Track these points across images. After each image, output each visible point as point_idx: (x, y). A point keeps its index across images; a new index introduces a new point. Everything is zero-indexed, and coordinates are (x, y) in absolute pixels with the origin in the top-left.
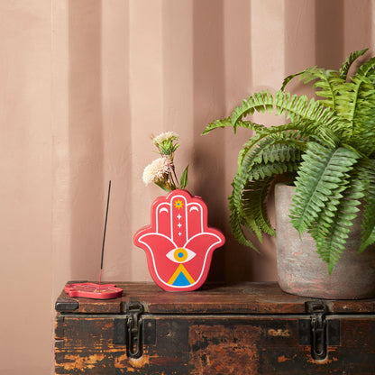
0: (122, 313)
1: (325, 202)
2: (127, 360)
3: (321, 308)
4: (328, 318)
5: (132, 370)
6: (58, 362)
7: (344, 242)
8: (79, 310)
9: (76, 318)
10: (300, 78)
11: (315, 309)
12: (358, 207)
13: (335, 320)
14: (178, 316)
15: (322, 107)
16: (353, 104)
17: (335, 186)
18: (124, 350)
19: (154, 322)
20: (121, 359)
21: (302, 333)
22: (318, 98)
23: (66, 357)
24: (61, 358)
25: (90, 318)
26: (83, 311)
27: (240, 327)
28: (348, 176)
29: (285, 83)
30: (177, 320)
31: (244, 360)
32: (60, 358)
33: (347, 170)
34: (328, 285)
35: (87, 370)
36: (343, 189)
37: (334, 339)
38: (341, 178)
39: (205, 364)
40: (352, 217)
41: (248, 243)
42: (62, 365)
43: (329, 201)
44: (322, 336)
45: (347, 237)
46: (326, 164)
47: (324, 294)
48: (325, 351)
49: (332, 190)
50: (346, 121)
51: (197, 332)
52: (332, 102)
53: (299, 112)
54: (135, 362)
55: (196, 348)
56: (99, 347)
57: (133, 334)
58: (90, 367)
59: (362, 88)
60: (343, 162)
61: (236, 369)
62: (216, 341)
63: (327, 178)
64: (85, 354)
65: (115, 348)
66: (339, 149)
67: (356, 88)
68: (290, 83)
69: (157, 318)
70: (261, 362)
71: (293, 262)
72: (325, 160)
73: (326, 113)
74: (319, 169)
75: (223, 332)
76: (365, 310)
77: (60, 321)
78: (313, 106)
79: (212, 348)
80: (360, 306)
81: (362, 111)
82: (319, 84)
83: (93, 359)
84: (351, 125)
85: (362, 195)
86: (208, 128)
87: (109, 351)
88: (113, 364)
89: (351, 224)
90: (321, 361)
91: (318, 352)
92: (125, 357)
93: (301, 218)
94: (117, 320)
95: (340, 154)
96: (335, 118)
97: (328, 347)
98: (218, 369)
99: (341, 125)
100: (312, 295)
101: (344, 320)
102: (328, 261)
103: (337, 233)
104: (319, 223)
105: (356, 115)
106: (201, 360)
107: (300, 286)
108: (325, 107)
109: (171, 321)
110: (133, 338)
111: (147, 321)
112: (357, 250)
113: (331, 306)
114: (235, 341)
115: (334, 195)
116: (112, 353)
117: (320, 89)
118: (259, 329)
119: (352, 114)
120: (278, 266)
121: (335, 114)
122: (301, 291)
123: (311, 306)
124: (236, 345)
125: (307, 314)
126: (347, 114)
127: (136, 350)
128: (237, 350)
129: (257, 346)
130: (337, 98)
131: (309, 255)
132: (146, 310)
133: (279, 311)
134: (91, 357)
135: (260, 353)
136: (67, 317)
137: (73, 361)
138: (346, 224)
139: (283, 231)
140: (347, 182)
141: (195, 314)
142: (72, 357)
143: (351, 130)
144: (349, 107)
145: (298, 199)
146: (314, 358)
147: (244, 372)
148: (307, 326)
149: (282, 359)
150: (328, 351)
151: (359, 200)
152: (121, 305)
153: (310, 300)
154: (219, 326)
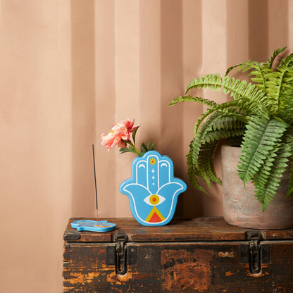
0: (112, 242)
1: (264, 160)
2: (116, 276)
3: (256, 236)
4: (262, 243)
5: (119, 283)
6: (66, 278)
7: (276, 189)
8: (81, 240)
9: (78, 245)
10: (239, 68)
11: (252, 236)
12: (286, 163)
13: (267, 245)
14: (153, 244)
15: (257, 89)
16: (279, 87)
17: (271, 148)
18: (114, 269)
19: (135, 248)
20: (111, 275)
21: (243, 255)
22: (253, 83)
23: (72, 274)
24: (68, 275)
25: (89, 246)
26: (84, 240)
27: (198, 251)
28: (280, 140)
29: (227, 72)
30: (152, 246)
31: (201, 275)
32: (66, 275)
33: (280, 136)
34: (261, 219)
35: (87, 284)
36: (277, 150)
37: (266, 258)
38: (275, 142)
39: (173, 278)
40: (282, 171)
41: (201, 188)
42: (68, 280)
43: (267, 159)
44: (257, 257)
45: (278, 185)
46: (263, 132)
47: (259, 225)
48: (260, 267)
49: (269, 151)
50: (273, 99)
51: (167, 255)
52: (263, 86)
53: (240, 92)
54: (122, 277)
55: (166, 266)
56: (95, 266)
57: (120, 257)
58: (89, 281)
59: (286, 76)
60: (276, 130)
61: (195, 282)
62: (180, 262)
63: (265, 142)
64: (85, 272)
65: (107, 267)
66: (272, 121)
67: (281, 75)
68: (232, 72)
69: (138, 245)
70: (213, 276)
71: (235, 202)
72: (263, 129)
73: (259, 94)
74: (258, 136)
75: (185, 254)
76: (289, 237)
77: (67, 248)
78: (250, 88)
79: (178, 266)
80: (284, 234)
81: (285, 92)
82: (253, 73)
83: (91, 275)
84: (277, 102)
85: (289, 154)
86: (173, 102)
87: (103, 270)
88: (106, 279)
89: (281, 176)
90: (256, 275)
91: (255, 268)
92: (114, 274)
93: (246, 172)
94: (109, 247)
95: (273, 124)
96: (266, 97)
97: (262, 264)
98: (182, 282)
99: (270, 102)
100: (249, 227)
101: (273, 245)
102: (263, 202)
103: (271, 182)
104: (259, 175)
105: (281, 95)
106: (169, 276)
107: (241, 220)
108: (258, 90)
109: (148, 247)
110: (120, 260)
111: (130, 247)
112: (285, 194)
113: (264, 234)
114: (195, 261)
115: (270, 155)
116: (105, 271)
117: (254, 76)
118: (212, 252)
119: (278, 94)
120: (224, 205)
121: (266, 95)
122: (242, 224)
123: (250, 235)
124: (195, 264)
125: (246, 240)
126: (274, 94)
127: (122, 269)
128: (196, 268)
129: (210, 265)
130: (267, 82)
131: (248, 197)
132: (130, 239)
133: (227, 239)
134: (90, 274)
135: (213, 269)
136: (72, 245)
137: (77, 277)
138: (277, 176)
139: (228, 180)
140: (279, 145)
141: (165, 242)
142: (76, 275)
143: (277, 106)
144: (276, 89)
145: (244, 158)
146: (252, 273)
147: (201, 284)
148: (247, 249)
149: (228, 274)
150: (262, 267)
151: (287, 158)
152: (112, 236)
153: (248, 230)
154: (183, 250)
